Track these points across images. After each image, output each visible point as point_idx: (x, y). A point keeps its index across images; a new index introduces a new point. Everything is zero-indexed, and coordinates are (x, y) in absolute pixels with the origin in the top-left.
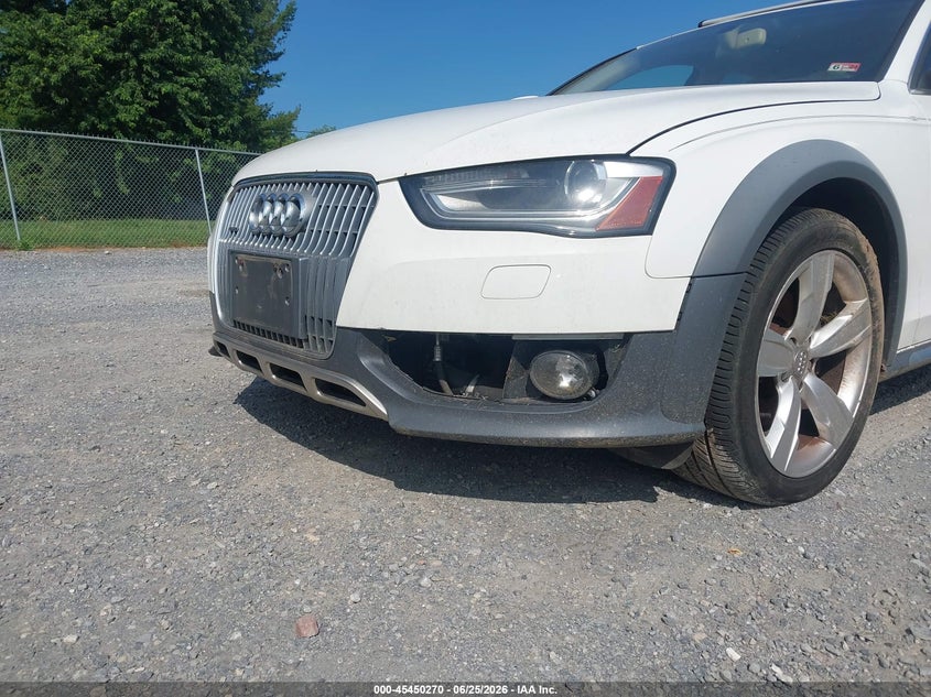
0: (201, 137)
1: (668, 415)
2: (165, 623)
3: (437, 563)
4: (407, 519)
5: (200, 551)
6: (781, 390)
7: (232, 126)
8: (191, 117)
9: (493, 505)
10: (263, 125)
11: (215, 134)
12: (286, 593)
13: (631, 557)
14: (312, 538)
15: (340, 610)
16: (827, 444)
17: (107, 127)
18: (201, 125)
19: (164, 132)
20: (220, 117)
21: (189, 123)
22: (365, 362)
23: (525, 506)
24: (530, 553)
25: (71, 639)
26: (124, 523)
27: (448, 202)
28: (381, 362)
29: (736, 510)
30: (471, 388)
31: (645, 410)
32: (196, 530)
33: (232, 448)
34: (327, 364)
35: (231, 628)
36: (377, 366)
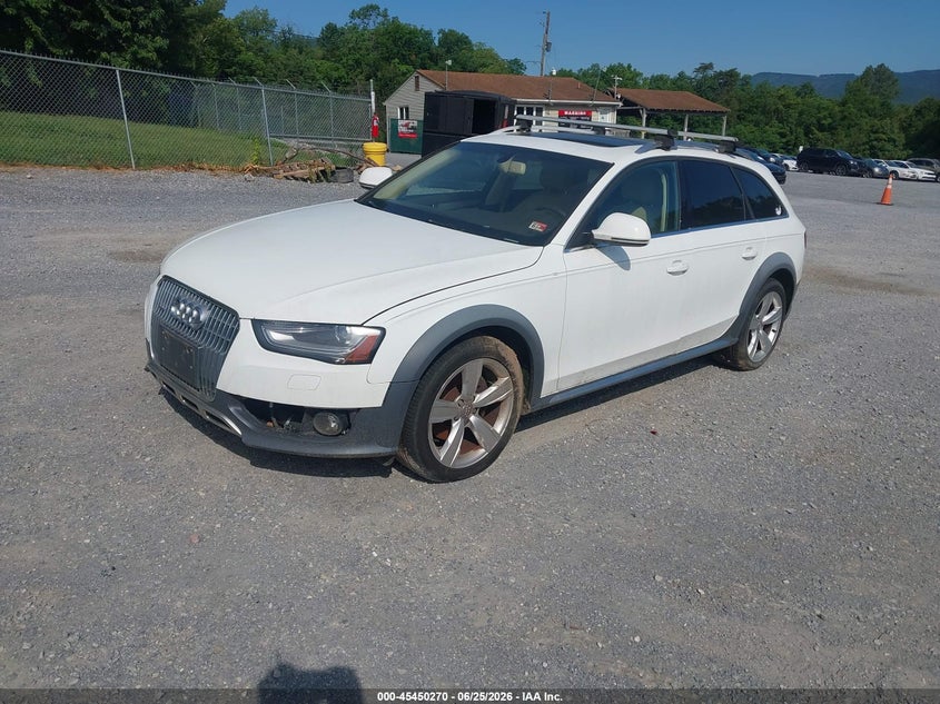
0: (120, 30)
1: (380, 444)
2: (130, 535)
3: (263, 509)
4: (253, 486)
5: (144, 500)
6: (454, 425)
7: (153, 20)
8: (108, 8)
9: (300, 477)
10: (188, 11)
11: (135, 28)
12: (186, 523)
13: (358, 509)
14: (201, 494)
15: (211, 532)
16: (483, 450)
17: (15, 12)
18: (120, 18)
19: (80, 21)
20: (141, 9)
21: (107, 16)
22: (232, 409)
23: (318, 478)
24: (310, 506)
25: (88, 541)
26: (101, 482)
27: (276, 336)
28: (240, 408)
29: (426, 484)
30: (288, 422)
31: (368, 442)
32: (140, 488)
33: (159, 432)
34: (212, 404)
35: (160, 538)
36: (238, 411)
